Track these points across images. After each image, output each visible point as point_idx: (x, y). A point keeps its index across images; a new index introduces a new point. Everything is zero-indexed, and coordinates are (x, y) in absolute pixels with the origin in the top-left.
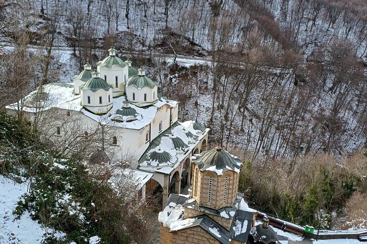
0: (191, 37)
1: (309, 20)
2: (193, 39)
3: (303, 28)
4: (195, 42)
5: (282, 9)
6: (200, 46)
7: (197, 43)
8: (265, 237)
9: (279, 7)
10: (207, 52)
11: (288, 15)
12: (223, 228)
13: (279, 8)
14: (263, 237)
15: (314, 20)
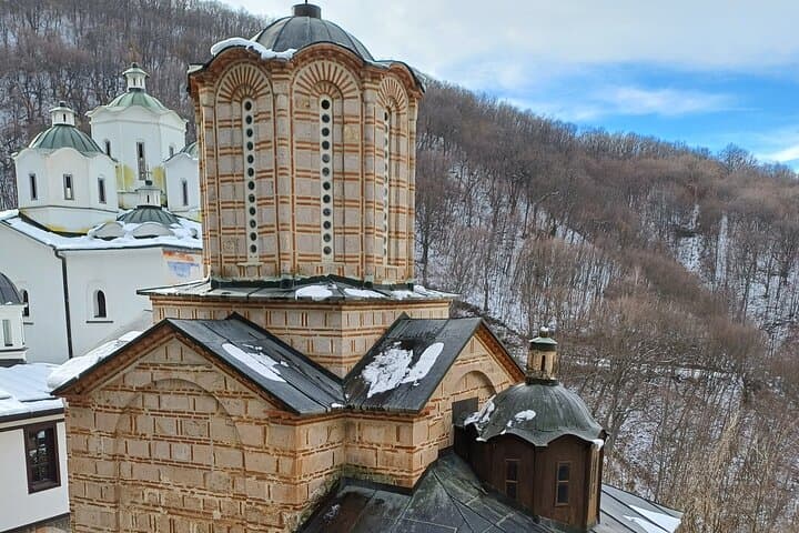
0: (482, 306)
1: (771, 274)
2: (486, 309)
3: (757, 289)
4: (492, 315)
5: (702, 256)
6: (503, 325)
7: (496, 317)
8: (530, 414)
9: (696, 253)
10: (521, 337)
11: (719, 268)
12: (316, 365)
13: (697, 256)
14: (520, 415)
15: (784, 274)
